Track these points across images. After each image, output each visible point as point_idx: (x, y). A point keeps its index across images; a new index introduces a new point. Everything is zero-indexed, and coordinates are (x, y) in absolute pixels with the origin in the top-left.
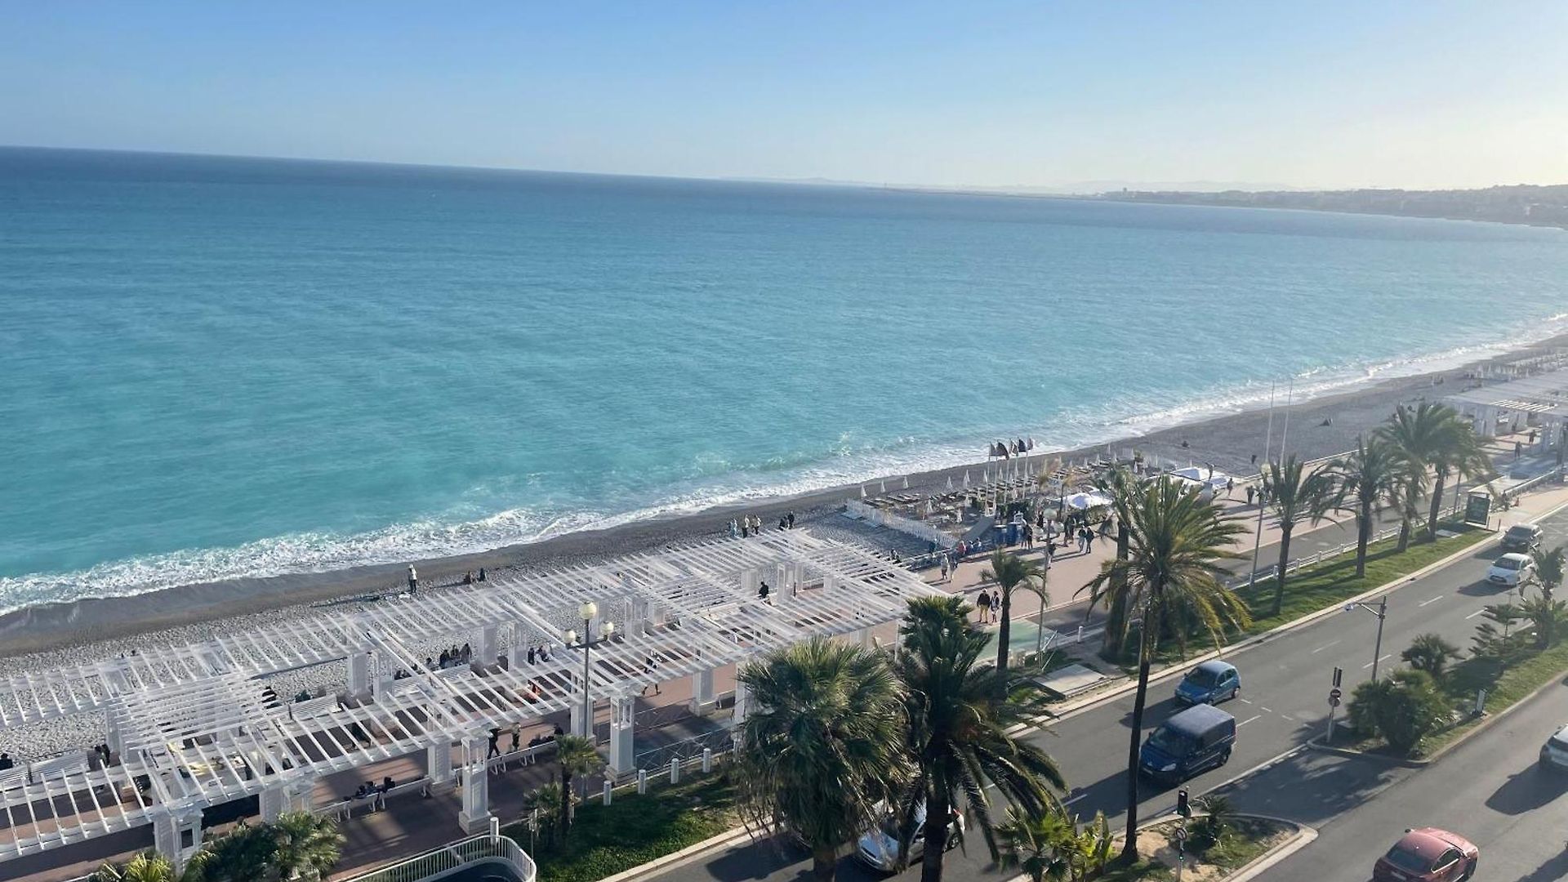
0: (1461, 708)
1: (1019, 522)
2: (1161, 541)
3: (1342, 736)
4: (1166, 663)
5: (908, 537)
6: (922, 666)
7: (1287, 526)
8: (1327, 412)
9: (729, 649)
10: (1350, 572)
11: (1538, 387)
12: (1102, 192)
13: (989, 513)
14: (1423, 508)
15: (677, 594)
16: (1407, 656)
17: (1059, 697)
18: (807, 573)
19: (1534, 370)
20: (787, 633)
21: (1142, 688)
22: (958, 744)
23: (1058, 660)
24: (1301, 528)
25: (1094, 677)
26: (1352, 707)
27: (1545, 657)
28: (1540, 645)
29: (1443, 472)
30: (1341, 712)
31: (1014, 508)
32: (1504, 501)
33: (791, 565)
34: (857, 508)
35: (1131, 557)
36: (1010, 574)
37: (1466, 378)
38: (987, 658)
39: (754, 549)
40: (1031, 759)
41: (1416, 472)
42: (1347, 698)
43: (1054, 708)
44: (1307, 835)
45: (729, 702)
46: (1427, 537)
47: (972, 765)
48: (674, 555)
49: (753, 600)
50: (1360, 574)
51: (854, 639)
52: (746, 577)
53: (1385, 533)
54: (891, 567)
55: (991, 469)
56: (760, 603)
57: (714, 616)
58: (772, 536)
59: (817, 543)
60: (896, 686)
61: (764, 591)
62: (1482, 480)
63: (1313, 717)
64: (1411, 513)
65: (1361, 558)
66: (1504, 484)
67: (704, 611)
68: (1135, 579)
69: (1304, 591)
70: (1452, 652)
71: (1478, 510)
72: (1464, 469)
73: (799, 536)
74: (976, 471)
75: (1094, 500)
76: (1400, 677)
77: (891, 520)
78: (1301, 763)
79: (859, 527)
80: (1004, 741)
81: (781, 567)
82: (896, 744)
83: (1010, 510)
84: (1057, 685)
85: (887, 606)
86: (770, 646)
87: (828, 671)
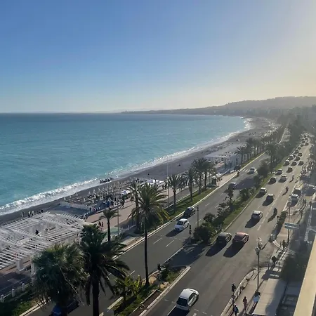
0: (217, 229)
1: (110, 200)
2: (147, 200)
3: (193, 241)
4: (151, 231)
5: (79, 209)
6: (88, 245)
7: (175, 192)
8: (180, 162)
9: (27, 252)
10: (189, 200)
11: (222, 152)
12: (120, 112)
13: (101, 199)
14: (203, 183)
15: (8, 239)
16: (204, 219)
17: (125, 246)
18: (50, 225)
19: (221, 148)
20: (46, 244)
21: (146, 238)
22: (100, 266)
23: (124, 236)
24: (178, 191)
25: (133, 239)
26: (194, 234)
27: (232, 214)
28: (231, 212)
29: (206, 174)
30: (192, 236)
31: (108, 197)
32: (219, 179)
33: (45, 223)
34: (63, 204)
35: (140, 206)
36: (109, 215)
37: (208, 151)
38: (105, 240)
39: (33, 221)
40: (120, 264)
41: (200, 174)
42: (193, 232)
43: (124, 249)
44: (188, 268)
45: (29, 268)
46: (205, 190)
47: (104, 271)
48: (6, 227)
49: (34, 236)
50: (192, 201)
51: (67, 241)
52: (31, 230)
53: (195, 190)
54: (75, 219)
55: (101, 187)
56: (37, 236)
57: (21, 243)
58: (38, 216)
59: (52, 216)
60: (81, 253)
61: (37, 233)
62: (214, 175)
63: (186, 238)
64: (201, 185)
65: (192, 196)
66: (219, 175)
67: (18, 242)
68: (141, 211)
69: (180, 207)
70: (213, 216)
71: (214, 181)
72: (210, 172)
73: (47, 214)
74: (96, 188)
75: (128, 192)
76: (203, 224)
77: (74, 205)
78: (185, 251)
79: (64, 209)
80: (112, 261)
81: (42, 224)
82: (82, 270)
83: (106, 197)
84: (124, 243)
85: (75, 230)
86: (41, 248)
87: (60, 252)
